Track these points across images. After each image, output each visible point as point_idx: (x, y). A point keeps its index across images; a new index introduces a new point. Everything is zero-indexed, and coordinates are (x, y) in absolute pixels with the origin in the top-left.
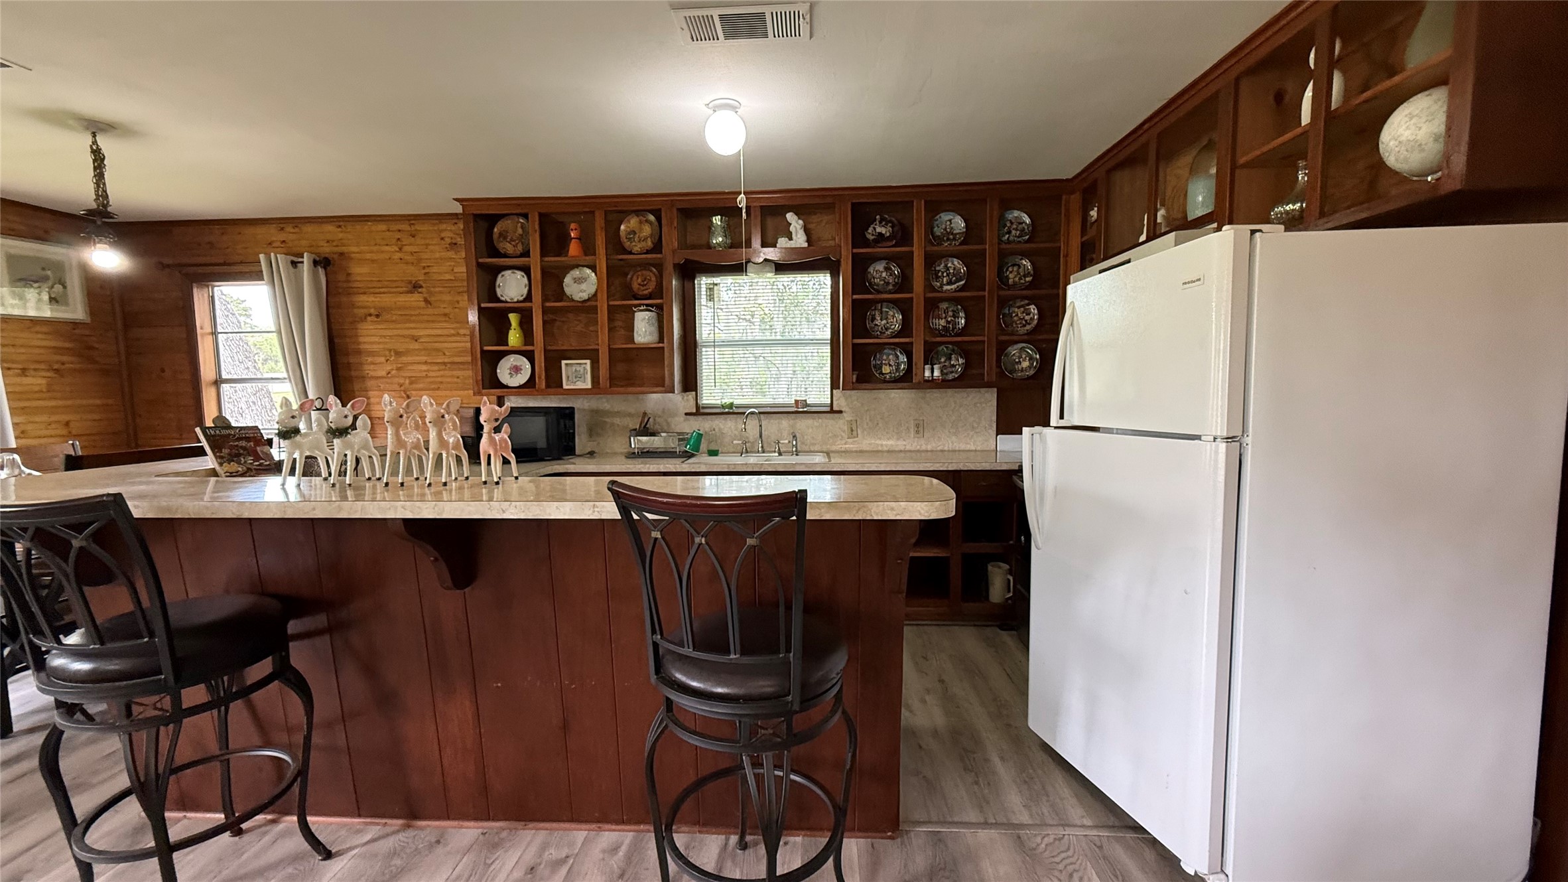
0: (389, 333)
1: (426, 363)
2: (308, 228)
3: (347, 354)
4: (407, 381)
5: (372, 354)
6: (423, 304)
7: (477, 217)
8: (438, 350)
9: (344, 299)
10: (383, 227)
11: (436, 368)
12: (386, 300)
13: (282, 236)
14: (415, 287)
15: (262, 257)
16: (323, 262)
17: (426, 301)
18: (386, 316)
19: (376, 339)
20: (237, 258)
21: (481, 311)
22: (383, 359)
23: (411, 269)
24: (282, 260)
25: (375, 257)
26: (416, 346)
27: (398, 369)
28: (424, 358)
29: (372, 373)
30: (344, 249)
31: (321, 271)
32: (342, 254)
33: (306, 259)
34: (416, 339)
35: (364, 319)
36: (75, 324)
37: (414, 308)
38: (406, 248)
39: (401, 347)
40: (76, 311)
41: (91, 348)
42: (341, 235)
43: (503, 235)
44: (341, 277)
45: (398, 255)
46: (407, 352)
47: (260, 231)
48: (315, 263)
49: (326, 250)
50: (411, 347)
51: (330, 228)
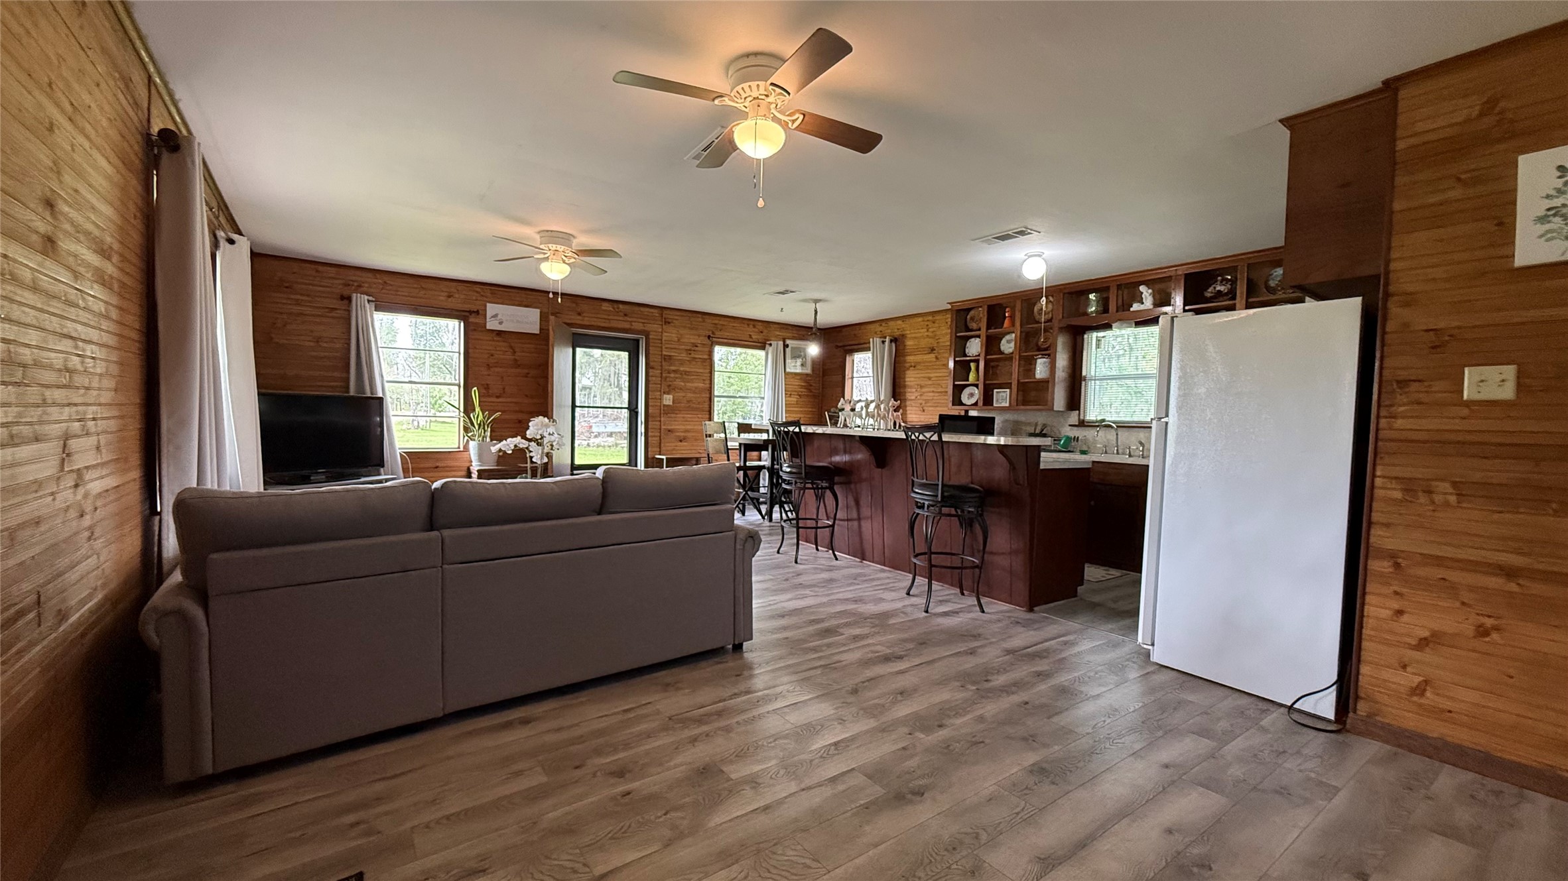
0: (918, 376)
1: (933, 392)
2: (891, 323)
3: (900, 388)
4: (924, 402)
5: (911, 387)
6: (934, 360)
7: (958, 311)
8: (939, 385)
9: (902, 359)
10: (920, 319)
11: (937, 394)
12: (919, 358)
13: (881, 329)
14: (932, 350)
15: (871, 340)
16: (894, 340)
17: (937, 358)
18: (918, 367)
19: (913, 379)
20: (862, 341)
21: (955, 362)
22: (914, 390)
23: (931, 340)
24: (878, 340)
25: (917, 335)
26: (930, 382)
27: (921, 395)
28: (932, 389)
29: (909, 398)
30: (904, 333)
31: (894, 345)
32: (903, 335)
33: (887, 340)
34: (930, 378)
35: (908, 369)
36: (807, 375)
37: (930, 362)
38: (930, 330)
39: (923, 383)
40: (808, 370)
41: (811, 386)
42: (903, 326)
43: (972, 319)
44: (901, 348)
45: (926, 334)
46: (926, 386)
47: (872, 327)
48: (891, 341)
49: (897, 333)
50: (927, 383)
51: (899, 322)
